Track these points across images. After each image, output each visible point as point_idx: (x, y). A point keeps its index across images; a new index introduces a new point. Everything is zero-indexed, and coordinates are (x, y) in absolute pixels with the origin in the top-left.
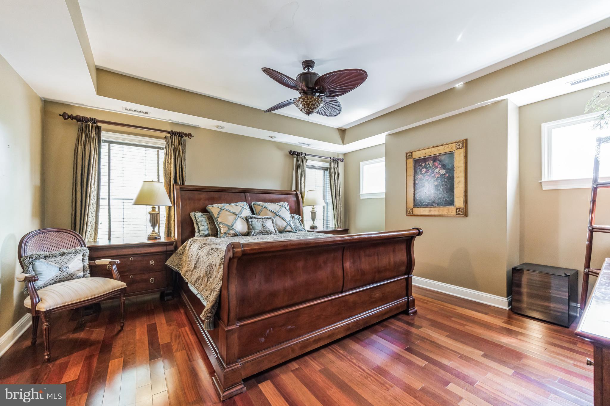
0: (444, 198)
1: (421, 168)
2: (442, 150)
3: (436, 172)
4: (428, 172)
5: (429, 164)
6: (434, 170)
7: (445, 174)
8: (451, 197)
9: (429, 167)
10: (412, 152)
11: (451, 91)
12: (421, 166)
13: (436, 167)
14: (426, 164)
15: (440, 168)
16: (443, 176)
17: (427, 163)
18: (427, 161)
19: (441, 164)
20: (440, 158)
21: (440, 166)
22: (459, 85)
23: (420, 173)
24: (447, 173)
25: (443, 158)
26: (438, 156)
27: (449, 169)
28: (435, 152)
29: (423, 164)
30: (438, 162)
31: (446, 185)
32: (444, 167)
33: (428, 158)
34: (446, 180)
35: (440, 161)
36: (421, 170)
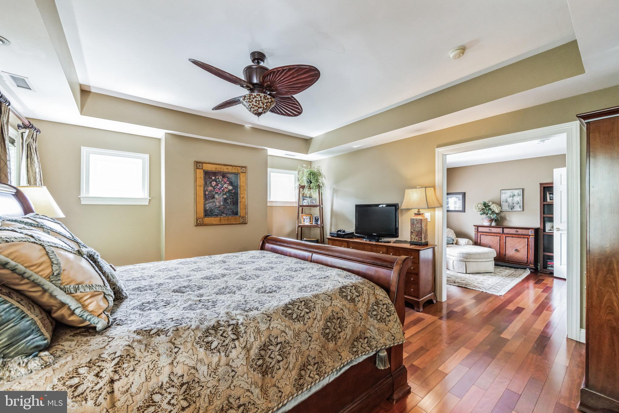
0: (231, 209)
1: (211, 180)
2: (230, 169)
3: (225, 187)
4: (218, 186)
5: (218, 178)
6: (223, 185)
7: (232, 190)
8: (236, 209)
9: (219, 181)
10: (203, 163)
11: (242, 126)
12: (211, 178)
13: (225, 183)
14: (215, 178)
15: (228, 184)
16: (231, 191)
17: (217, 177)
18: (217, 176)
19: (229, 181)
20: (228, 175)
21: (228, 183)
22: (248, 126)
23: (210, 185)
24: (234, 189)
25: (230, 176)
26: (227, 174)
27: (235, 186)
28: (225, 169)
29: (213, 178)
30: (227, 179)
31: (233, 199)
32: (231, 184)
33: (218, 173)
34: (233, 195)
35: (228, 178)
36: (211, 183)
